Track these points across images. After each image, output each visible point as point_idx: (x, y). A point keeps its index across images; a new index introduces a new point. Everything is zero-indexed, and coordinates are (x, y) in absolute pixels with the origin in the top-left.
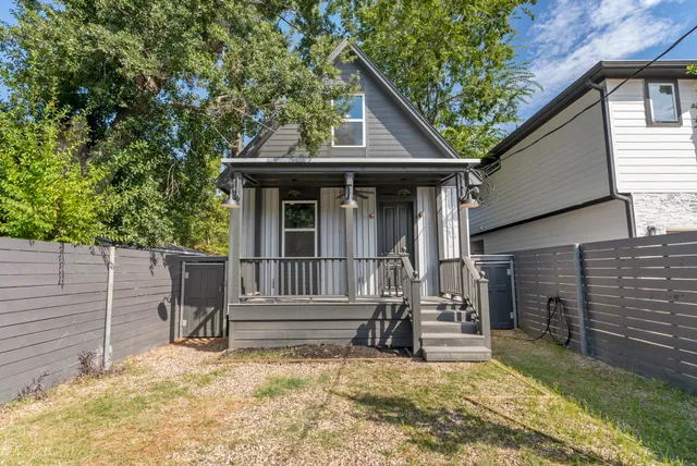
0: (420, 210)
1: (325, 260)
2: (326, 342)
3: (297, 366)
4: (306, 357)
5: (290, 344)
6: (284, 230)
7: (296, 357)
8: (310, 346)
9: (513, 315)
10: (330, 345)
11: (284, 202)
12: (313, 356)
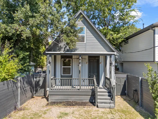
0: (100, 61)
1: (74, 79)
2: (74, 101)
3: (66, 108)
4: (68, 105)
5: (64, 101)
6: (62, 67)
7: (66, 105)
8: (69, 102)
9: (126, 92)
10: (75, 101)
11: (62, 59)
12: (70, 105)
